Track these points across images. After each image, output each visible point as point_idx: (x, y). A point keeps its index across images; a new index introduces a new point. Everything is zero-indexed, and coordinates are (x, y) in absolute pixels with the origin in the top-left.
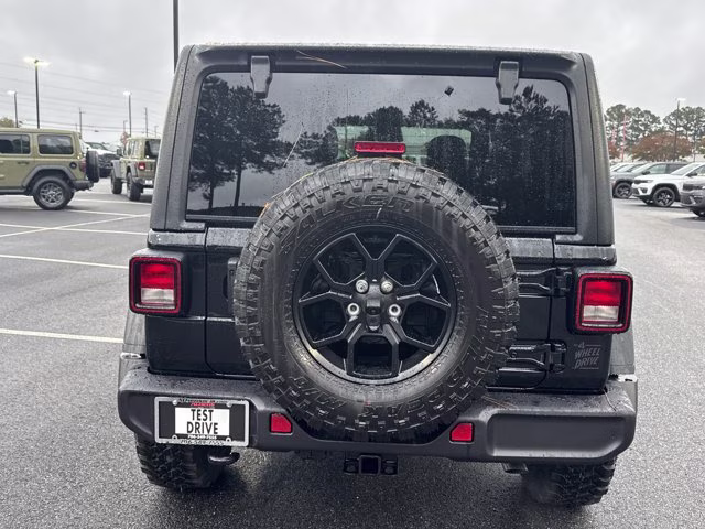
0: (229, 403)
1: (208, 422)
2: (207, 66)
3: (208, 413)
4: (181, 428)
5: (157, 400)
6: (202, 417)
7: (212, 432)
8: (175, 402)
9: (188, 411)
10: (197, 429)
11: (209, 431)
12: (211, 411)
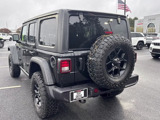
0: (84, 89)
1: (80, 94)
2: (70, 14)
3: (80, 93)
4: (75, 98)
5: (70, 92)
6: (79, 94)
7: (81, 97)
8: (74, 92)
9: (76, 93)
10: (78, 97)
11: (80, 96)
12: (80, 92)
